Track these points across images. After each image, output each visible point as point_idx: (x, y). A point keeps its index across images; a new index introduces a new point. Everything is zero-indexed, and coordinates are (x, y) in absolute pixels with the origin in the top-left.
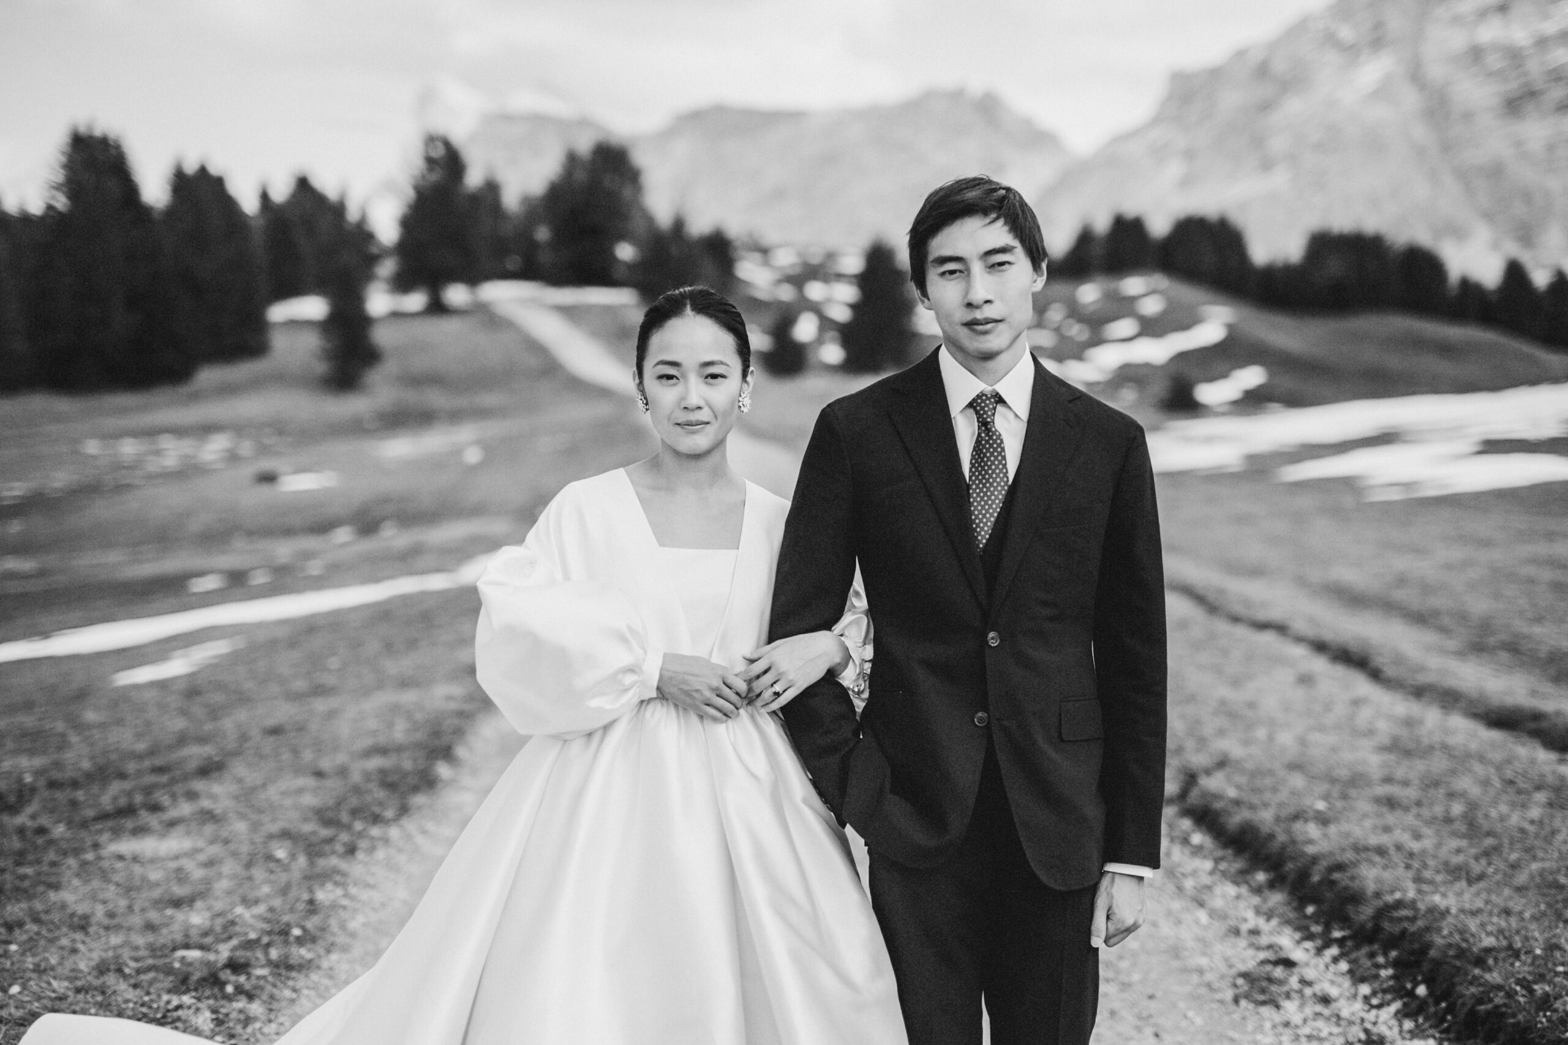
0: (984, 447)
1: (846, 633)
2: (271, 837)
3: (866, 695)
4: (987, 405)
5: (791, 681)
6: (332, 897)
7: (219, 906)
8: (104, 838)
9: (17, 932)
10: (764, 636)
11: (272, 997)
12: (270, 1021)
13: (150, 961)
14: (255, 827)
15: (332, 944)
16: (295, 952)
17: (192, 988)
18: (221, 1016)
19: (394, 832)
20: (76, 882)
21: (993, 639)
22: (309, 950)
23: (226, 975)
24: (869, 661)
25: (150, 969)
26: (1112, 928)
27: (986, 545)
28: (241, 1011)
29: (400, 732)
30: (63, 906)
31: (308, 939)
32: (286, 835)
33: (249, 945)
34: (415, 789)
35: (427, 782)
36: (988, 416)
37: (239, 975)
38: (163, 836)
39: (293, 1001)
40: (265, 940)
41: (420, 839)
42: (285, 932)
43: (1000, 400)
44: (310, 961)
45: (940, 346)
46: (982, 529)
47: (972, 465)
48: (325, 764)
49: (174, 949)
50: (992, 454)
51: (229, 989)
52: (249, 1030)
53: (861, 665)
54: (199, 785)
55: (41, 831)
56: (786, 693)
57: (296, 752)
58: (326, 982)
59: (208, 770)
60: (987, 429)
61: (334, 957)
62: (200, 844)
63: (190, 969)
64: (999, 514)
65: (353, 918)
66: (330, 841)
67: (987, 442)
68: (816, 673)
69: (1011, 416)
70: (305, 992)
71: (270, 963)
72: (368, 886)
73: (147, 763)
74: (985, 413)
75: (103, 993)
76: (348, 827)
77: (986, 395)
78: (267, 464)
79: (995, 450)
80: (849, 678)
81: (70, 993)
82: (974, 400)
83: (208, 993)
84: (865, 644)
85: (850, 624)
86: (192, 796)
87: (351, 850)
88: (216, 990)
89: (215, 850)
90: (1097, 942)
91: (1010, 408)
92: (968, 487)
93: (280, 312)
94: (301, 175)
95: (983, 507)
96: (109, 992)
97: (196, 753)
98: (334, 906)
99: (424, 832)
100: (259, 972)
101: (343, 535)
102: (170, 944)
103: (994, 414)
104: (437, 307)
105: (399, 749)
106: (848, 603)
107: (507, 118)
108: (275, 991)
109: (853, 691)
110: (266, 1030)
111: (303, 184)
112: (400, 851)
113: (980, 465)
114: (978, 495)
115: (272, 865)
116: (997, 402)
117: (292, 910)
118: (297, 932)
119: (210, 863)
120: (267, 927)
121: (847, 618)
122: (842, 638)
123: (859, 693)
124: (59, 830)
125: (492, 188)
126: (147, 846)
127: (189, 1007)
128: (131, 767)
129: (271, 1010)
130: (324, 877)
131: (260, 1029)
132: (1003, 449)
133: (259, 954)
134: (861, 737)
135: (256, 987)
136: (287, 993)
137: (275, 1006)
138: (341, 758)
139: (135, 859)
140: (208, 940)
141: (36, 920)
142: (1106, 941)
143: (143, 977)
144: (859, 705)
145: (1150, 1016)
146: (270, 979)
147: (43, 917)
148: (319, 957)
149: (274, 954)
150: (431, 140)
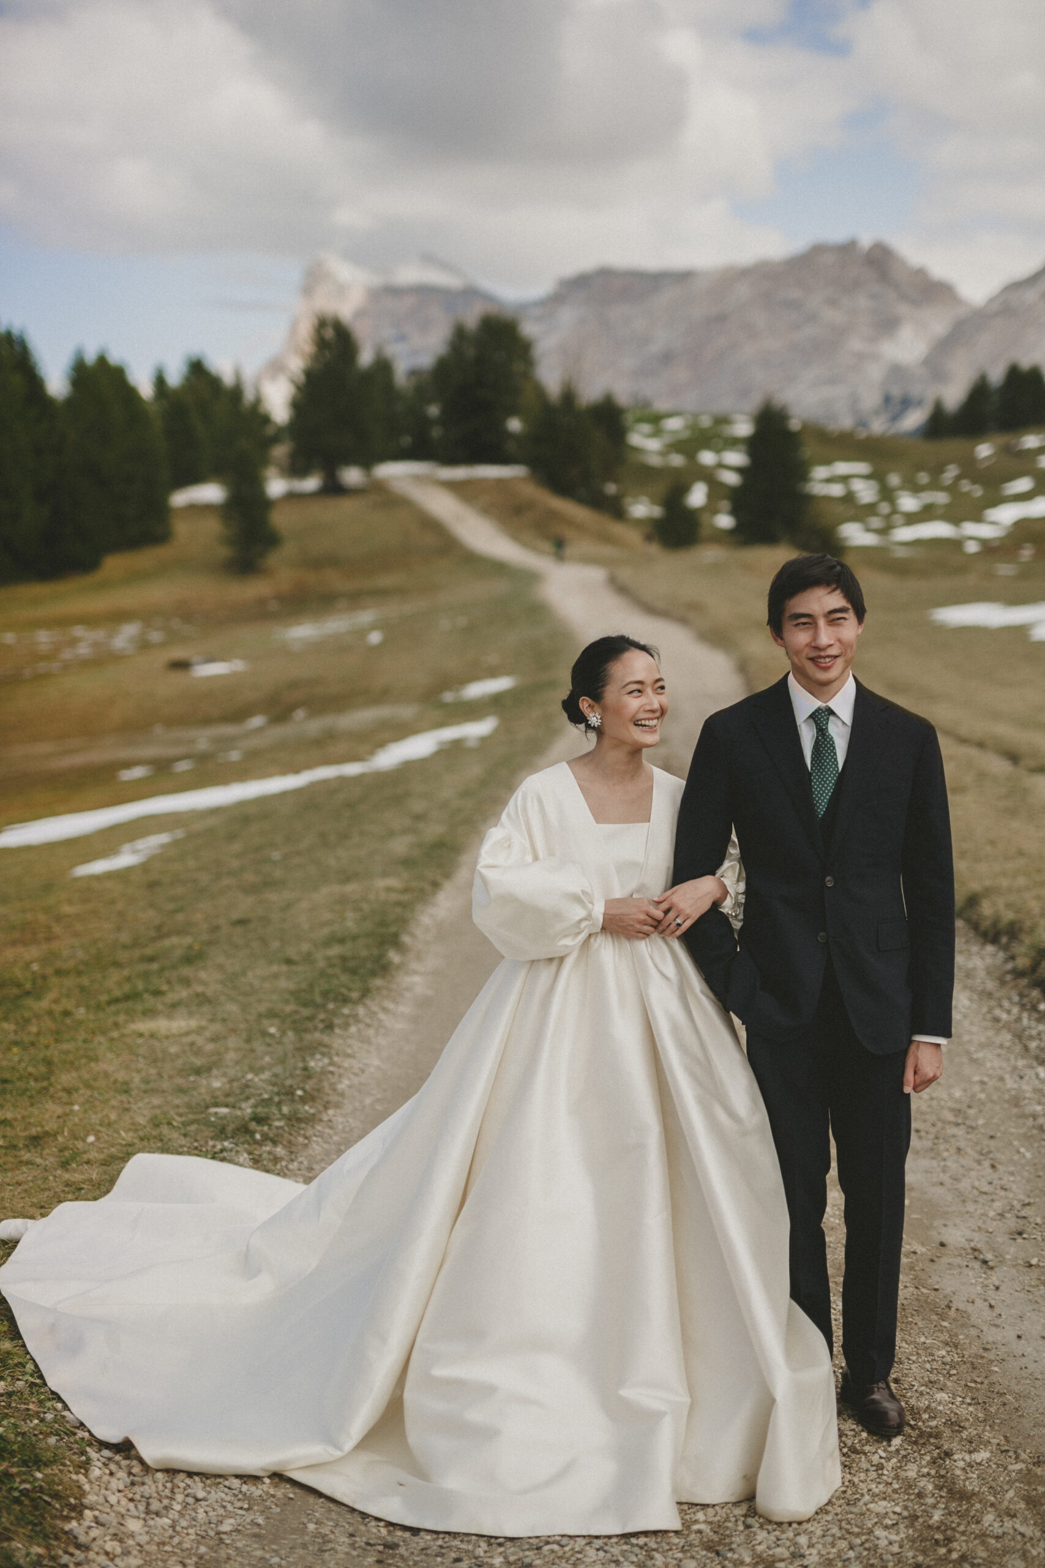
0: (821, 746)
1: (725, 875)
2: (260, 1016)
3: (741, 917)
4: (823, 717)
5: (688, 915)
6: (320, 1064)
7: (232, 1072)
8: (122, 1018)
9: (75, 1095)
10: (670, 882)
11: (290, 1142)
12: (292, 1160)
13: (191, 1117)
14: (244, 1008)
15: (328, 1102)
16: (301, 1108)
17: (229, 1136)
18: (256, 1157)
19: (361, 1011)
20: (109, 1055)
21: (829, 882)
22: (311, 1107)
23: (253, 1125)
24: (742, 893)
25: (192, 1122)
26: (918, 1081)
27: (823, 815)
28: (269, 1153)
29: (351, 923)
30: (106, 1075)
31: (309, 1098)
32: (272, 1014)
33: (267, 1103)
34: (373, 974)
35: (383, 968)
36: (824, 725)
37: (263, 1126)
38: (170, 1017)
39: (306, 1145)
40: (276, 1099)
41: (382, 1016)
42: (290, 1093)
43: (831, 712)
44: (314, 1115)
45: (788, 673)
46: (821, 804)
47: (813, 759)
48: (292, 952)
49: (207, 1107)
50: (826, 751)
51: (258, 1136)
52: (278, 1167)
53: (736, 897)
54: (186, 971)
55: (67, 1013)
56: (686, 923)
57: (264, 941)
58: (327, 1131)
59: (191, 958)
60: (823, 734)
61: (331, 1112)
62: (204, 1023)
63: (225, 1122)
64: (832, 793)
65: (340, 1082)
66: (311, 1018)
67: (823, 743)
68: (705, 906)
69: (840, 724)
70: (314, 1138)
71: (283, 1116)
72: (349, 1056)
73: (137, 953)
74: (822, 722)
75: (161, 1140)
76: (323, 1007)
77: (822, 710)
78: (178, 653)
79: (829, 748)
80: (727, 907)
81: (136, 1141)
82: (813, 713)
83: (242, 1140)
84: (738, 881)
85: (728, 868)
86: (186, 982)
87: (329, 1027)
88: (248, 1137)
89: (216, 1027)
90: (908, 1089)
91: (838, 717)
92: (810, 774)
93: (180, 498)
94: (194, 359)
95: (821, 789)
96: (166, 1140)
97: (177, 943)
98: (324, 1072)
99: (385, 1010)
100: (277, 1124)
101: (257, 721)
102: (202, 1104)
103: (827, 723)
104: (333, 488)
105: (355, 938)
106: (727, 852)
107: (393, 291)
108: (292, 1138)
109: (732, 915)
110: (291, 1167)
111: (197, 368)
112: (368, 1026)
113: (818, 759)
114: (817, 780)
115: (268, 1040)
116: (829, 714)
117: (292, 1076)
118: (299, 1093)
119: (214, 1039)
120: (276, 1089)
121: (727, 864)
122: (722, 879)
123: (736, 916)
124: (81, 1013)
125: (383, 366)
126: (161, 1025)
127: (231, 1150)
128: (123, 956)
129: (291, 1152)
130: (313, 1049)
131: (286, 1167)
132: (834, 748)
133: (274, 1110)
134: (738, 950)
135: (277, 1135)
136: (301, 1139)
137: (294, 1149)
138: (305, 947)
139: (152, 1036)
140: (231, 1100)
141: (88, 1086)
142: (914, 1089)
143: (189, 1128)
144: (737, 925)
145: (990, 1152)
146: (286, 1129)
147: (92, 1083)
148: (320, 1112)
149: (285, 1110)
150: (322, 323)
